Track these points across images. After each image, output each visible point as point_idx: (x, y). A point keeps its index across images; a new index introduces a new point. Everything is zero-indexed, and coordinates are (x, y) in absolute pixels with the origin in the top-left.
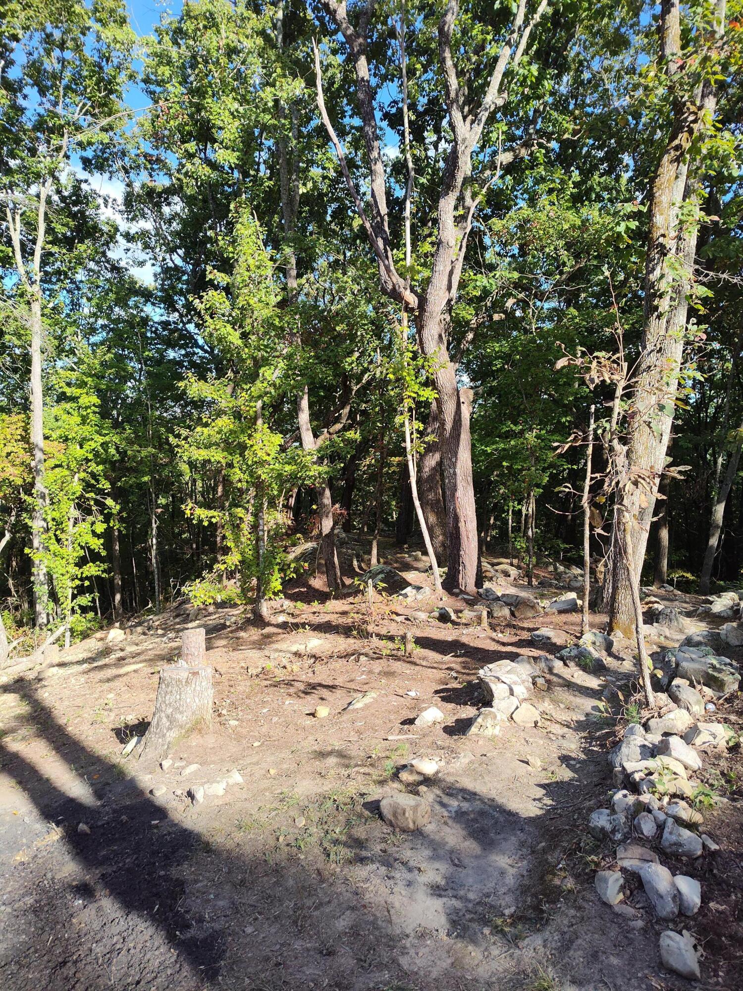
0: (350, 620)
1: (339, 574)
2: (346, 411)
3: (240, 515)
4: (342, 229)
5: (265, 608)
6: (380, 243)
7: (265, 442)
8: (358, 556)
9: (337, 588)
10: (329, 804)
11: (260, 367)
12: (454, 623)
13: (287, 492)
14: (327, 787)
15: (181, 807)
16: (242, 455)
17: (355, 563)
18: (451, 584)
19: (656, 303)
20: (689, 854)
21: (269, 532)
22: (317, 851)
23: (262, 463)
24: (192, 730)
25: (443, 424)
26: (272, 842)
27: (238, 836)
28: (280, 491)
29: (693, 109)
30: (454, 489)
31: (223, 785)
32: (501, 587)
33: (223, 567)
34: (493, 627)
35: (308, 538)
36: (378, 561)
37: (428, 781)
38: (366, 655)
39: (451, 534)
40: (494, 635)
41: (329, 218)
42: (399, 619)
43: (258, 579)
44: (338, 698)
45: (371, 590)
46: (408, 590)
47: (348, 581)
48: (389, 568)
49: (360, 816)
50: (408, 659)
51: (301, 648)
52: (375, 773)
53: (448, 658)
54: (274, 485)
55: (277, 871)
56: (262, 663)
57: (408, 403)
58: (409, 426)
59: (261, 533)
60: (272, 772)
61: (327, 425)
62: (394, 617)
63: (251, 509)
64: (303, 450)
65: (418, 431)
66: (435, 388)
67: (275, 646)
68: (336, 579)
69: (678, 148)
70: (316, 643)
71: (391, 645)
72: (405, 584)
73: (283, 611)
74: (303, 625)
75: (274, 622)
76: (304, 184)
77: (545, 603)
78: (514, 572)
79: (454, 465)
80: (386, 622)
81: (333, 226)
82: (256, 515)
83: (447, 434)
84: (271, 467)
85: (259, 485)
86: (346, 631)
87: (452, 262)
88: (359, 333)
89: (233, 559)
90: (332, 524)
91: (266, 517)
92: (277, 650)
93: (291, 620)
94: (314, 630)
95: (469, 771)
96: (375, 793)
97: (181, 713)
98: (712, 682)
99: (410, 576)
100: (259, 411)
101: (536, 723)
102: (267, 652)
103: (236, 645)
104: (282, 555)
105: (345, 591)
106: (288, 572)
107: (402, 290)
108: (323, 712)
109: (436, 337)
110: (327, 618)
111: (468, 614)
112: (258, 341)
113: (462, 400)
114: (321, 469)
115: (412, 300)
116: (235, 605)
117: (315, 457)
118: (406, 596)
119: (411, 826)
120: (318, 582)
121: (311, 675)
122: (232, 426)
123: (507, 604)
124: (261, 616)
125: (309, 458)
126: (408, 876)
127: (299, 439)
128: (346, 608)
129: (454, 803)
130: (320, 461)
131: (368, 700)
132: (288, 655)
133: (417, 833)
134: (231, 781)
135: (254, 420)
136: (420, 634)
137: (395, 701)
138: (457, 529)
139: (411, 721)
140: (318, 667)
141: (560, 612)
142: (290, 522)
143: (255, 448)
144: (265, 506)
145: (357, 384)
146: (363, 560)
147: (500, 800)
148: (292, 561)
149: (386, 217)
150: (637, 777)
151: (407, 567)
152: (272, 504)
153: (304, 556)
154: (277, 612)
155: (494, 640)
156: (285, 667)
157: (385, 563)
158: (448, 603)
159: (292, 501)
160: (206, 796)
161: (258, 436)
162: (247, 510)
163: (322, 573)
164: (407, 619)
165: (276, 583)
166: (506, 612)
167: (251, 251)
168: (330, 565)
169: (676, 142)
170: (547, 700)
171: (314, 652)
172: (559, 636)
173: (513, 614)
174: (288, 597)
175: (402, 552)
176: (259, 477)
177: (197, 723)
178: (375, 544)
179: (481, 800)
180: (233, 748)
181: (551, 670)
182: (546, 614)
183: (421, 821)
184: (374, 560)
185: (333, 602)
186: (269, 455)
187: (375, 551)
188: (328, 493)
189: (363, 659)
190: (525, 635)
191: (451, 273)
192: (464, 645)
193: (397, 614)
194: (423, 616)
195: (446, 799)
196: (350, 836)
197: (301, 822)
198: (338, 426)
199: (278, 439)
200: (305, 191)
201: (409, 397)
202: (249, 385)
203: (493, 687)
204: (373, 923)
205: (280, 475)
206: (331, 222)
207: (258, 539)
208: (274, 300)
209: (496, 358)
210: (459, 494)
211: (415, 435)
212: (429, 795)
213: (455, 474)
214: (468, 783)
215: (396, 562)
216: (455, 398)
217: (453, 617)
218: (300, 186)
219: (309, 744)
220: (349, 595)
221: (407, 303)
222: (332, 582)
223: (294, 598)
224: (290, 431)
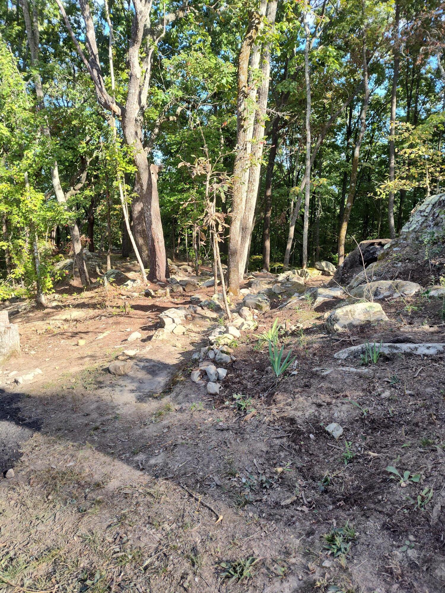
0: (96, 301)
1: (88, 276)
2: (84, 176)
3: (21, 244)
4: (71, 51)
5: (44, 299)
6: (95, 73)
7: (33, 198)
8: (99, 266)
9: (87, 284)
10: (86, 372)
11: (24, 150)
12: (153, 297)
13: (50, 228)
14: (84, 367)
15: (11, 387)
16: (18, 206)
17: (98, 270)
18: (152, 277)
19: (242, 124)
20: (226, 363)
21: (40, 254)
22: (82, 388)
23: (31, 211)
24: (11, 356)
25: (142, 186)
26: (60, 389)
27: (44, 390)
28: (46, 228)
29: (257, 16)
30: (151, 224)
31: (32, 375)
32: (180, 277)
33: (13, 276)
34: (172, 297)
35: (66, 256)
36: (112, 268)
37: (131, 358)
38: (105, 316)
39: (151, 249)
40: (172, 300)
41: (61, 43)
42: (123, 297)
43: (37, 282)
44: (90, 336)
45: (106, 283)
46: (129, 282)
47: (94, 281)
48: (117, 271)
49: (100, 374)
50: (128, 315)
51: (68, 317)
52: (107, 359)
53: (148, 313)
54: (41, 225)
55: (63, 397)
56: (45, 327)
57: (120, 174)
58: (122, 187)
59: (36, 254)
60: (57, 368)
61: (73, 185)
62: (121, 297)
63: (28, 240)
64: (58, 203)
65: (127, 190)
66: (135, 165)
67: (52, 318)
68: (86, 279)
69: (250, 38)
70: (76, 314)
71: (118, 310)
72: (127, 279)
73: (55, 300)
74: (69, 306)
75: (50, 306)
76: (42, 24)
77: (201, 284)
78: (190, 269)
79: (150, 209)
80: (116, 300)
81: (65, 49)
82: (31, 243)
83: (144, 192)
84: (38, 213)
85: (31, 225)
86: (94, 306)
87: (140, 86)
88: (87, 128)
89: (19, 271)
90: (81, 247)
91: (38, 244)
92: (54, 319)
93: (60, 304)
94: (75, 307)
95: (150, 352)
96: (107, 365)
97: (3, 348)
98: (258, 307)
99: (130, 275)
100: (27, 179)
101: (184, 333)
102: (48, 321)
103: (28, 320)
104: (51, 267)
105: (93, 286)
106: (56, 277)
107: (110, 103)
108: (82, 342)
109: (134, 133)
110: (82, 301)
111: (160, 291)
112: (21, 134)
113: (152, 172)
114: (70, 214)
115: (118, 110)
116: (23, 300)
117: (66, 207)
118: (127, 285)
119: (123, 373)
120: (76, 282)
121: (74, 328)
122: (9, 189)
123: (181, 285)
124: (41, 303)
125: (62, 207)
126: (121, 389)
127: (54, 193)
128: (93, 295)
129: (142, 364)
130: (70, 208)
131: (105, 334)
132: (61, 321)
133: (125, 375)
134: (36, 373)
135: (23, 184)
136: (134, 303)
137: (119, 334)
138: (154, 246)
139: (126, 340)
140: (78, 325)
141: (208, 287)
142: (54, 248)
143: (26, 202)
144: (37, 238)
145: (91, 157)
146: (102, 268)
147: (162, 361)
148: (59, 270)
149: (97, 56)
150: (213, 341)
151: (129, 270)
152: (41, 237)
153: (65, 267)
154: (51, 301)
155: (172, 302)
156: (59, 327)
157: (116, 269)
158: (150, 287)
159: (54, 234)
160: (24, 380)
161: (27, 194)
162: (25, 241)
163: (78, 277)
164: (128, 297)
165: (49, 284)
166: (181, 289)
167: (10, 73)
168: (82, 272)
169: (249, 35)
170: (191, 324)
171: (76, 318)
172: (204, 298)
173: (184, 290)
174: (57, 292)
175: (126, 261)
176: (31, 220)
177: (13, 353)
178: (109, 258)
179: (154, 361)
180: (35, 363)
181: (195, 312)
182: (201, 288)
183: (126, 371)
184: (109, 267)
185: (86, 293)
186: (36, 206)
187: (109, 262)
188: (76, 228)
189: (103, 318)
190: (189, 299)
191: (140, 93)
192: (157, 306)
193: (123, 295)
194: (136, 294)
195: (138, 363)
196: (96, 381)
197: (74, 380)
198: (80, 186)
199: (41, 196)
200: (43, 29)
201: (120, 170)
202: (18, 162)
203: (165, 320)
204: (106, 405)
205: (45, 218)
206: (63, 47)
207: (34, 259)
208: (29, 105)
209: (174, 144)
210: (153, 226)
211: (126, 193)
212: (131, 363)
213: (150, 215)
214: (149, 357)
215: (123, 267)
216: (147, 171)
217: (153, 294)
218: (39, 25)
219: (76, 355)
220: (95, 288)
221: (114, 112)
222: (85, 281)
223: (61, 292)
224: (48, 188)
